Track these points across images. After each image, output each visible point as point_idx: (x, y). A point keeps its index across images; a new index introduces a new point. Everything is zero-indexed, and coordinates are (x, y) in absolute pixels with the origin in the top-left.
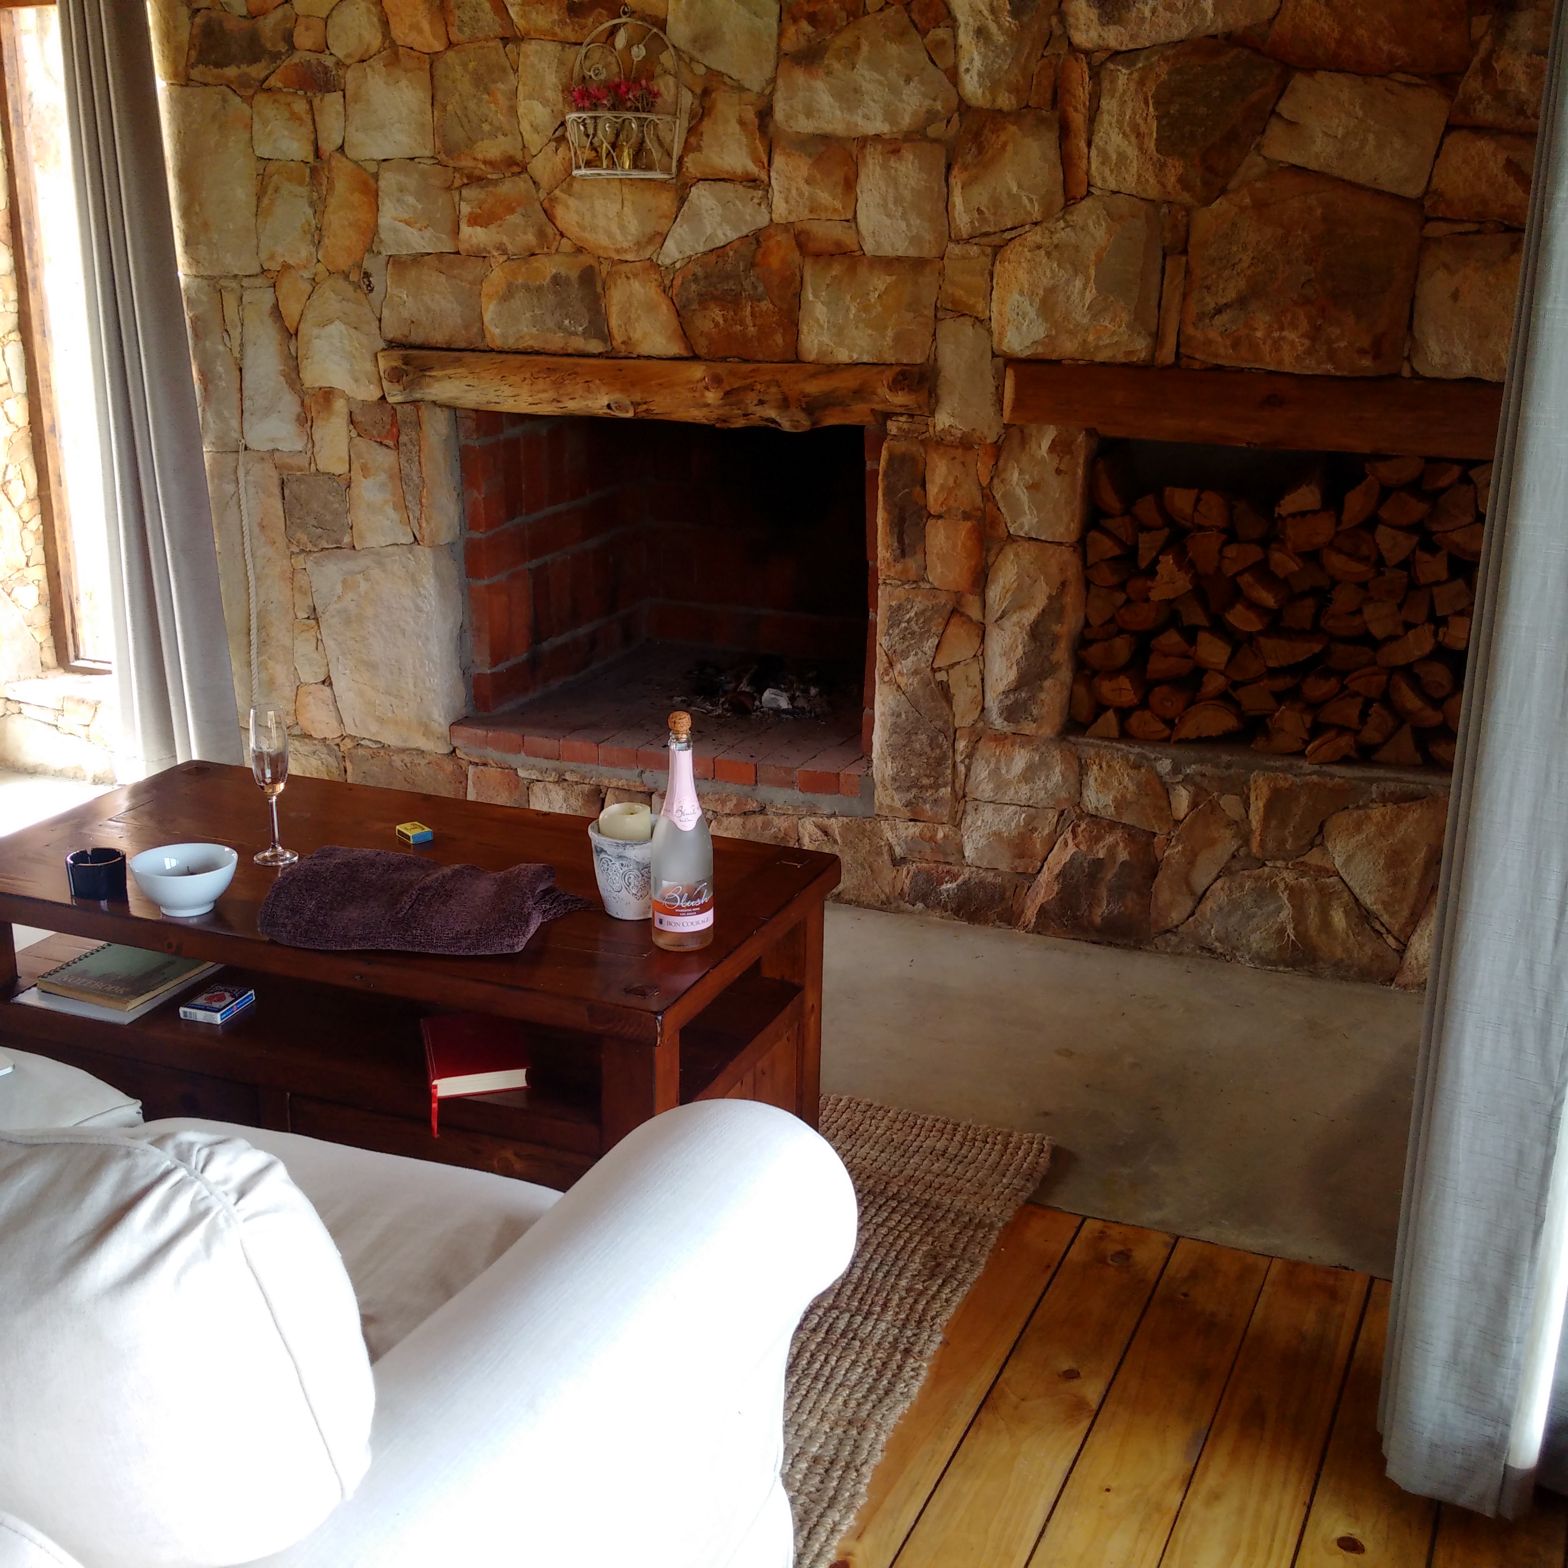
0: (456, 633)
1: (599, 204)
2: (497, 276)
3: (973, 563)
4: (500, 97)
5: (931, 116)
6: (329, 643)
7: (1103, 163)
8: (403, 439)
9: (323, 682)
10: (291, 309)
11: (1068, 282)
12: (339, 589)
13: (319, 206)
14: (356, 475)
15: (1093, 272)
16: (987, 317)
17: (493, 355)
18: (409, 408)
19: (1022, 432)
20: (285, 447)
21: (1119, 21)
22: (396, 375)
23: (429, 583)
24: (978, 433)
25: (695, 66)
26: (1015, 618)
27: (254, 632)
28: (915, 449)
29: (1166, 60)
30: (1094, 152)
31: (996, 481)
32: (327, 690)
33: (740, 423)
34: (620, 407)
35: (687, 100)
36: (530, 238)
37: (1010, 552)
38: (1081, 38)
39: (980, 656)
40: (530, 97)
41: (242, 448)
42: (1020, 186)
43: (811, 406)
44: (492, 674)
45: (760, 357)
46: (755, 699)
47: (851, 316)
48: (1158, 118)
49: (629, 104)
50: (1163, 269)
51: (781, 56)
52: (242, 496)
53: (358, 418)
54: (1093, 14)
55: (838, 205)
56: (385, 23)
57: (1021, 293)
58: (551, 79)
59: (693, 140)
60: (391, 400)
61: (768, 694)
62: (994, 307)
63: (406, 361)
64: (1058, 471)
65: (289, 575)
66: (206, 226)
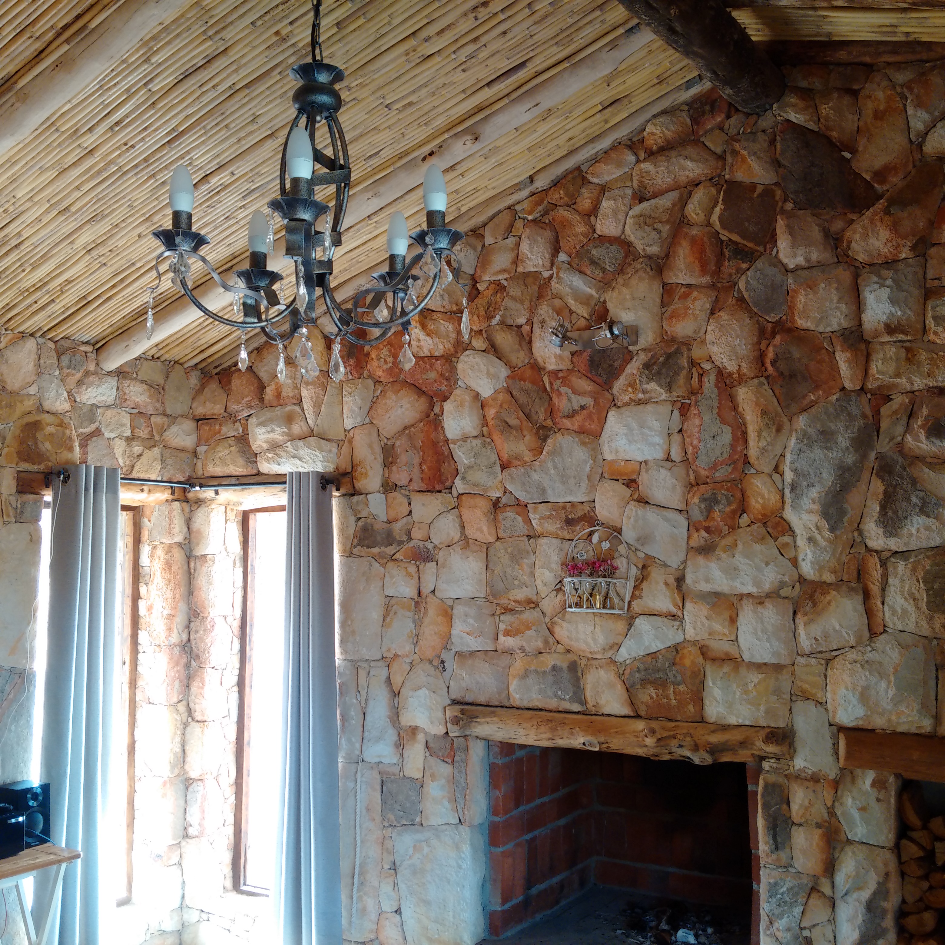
0: (480, 883)
1: (581, 627)
2: (519, 665)
3: (824, 857)
4: (525, 567)
5: (782, 585)
6: (402, 886)
7: (893, 615)
8: (457, 758)
9: (396, 912)
10: (397, 680)
11: (876, 684)
12: (411, 851)
13: (418, 623)
14: (427, 779)
15: (892, 679)
16: (824, 701)
17: (514, 710)
18: (461, 739)
19: (852, 773)
20: (386, 761)
21: (896, 535)
22: (456, 721)
23: (467, 850)
24: (823, 773)
25: (638, 552)
26: (855, 895)
27: (356, 876)
28: (781, 780)
29: (928, 557)
30: (886, 608)
31: (837, 804)
32: (398, 917)
33: (667, 757)
34: (591, 745)
35: (634, 571)
36: (540, 644)
37: (849, 850)
38: (872, 544)
39: (833, 920)
40: (543, 568)
41: (360, 760)
42: (840, 626)
43: (713, 750)
44: (502, 911)
45: (679, 718)
46: (671, 936)
47: (737, 697)
48: (927, 591)
49: (600, 573)
50: (937, 677)
51: (690, 549)
52: (358, 791)
53: (431, 745)
54: (880, 531)
55: (726, 631)
56: (463, 527)
57: (847, 689)
58: (555, 559)
59: (637, 593)
60: (451, 734)
61: (681, 933)
62: (829, 695)
63: (463, 712)
64: (878, 800)
65: (381, 840)
66: (353, 632)
